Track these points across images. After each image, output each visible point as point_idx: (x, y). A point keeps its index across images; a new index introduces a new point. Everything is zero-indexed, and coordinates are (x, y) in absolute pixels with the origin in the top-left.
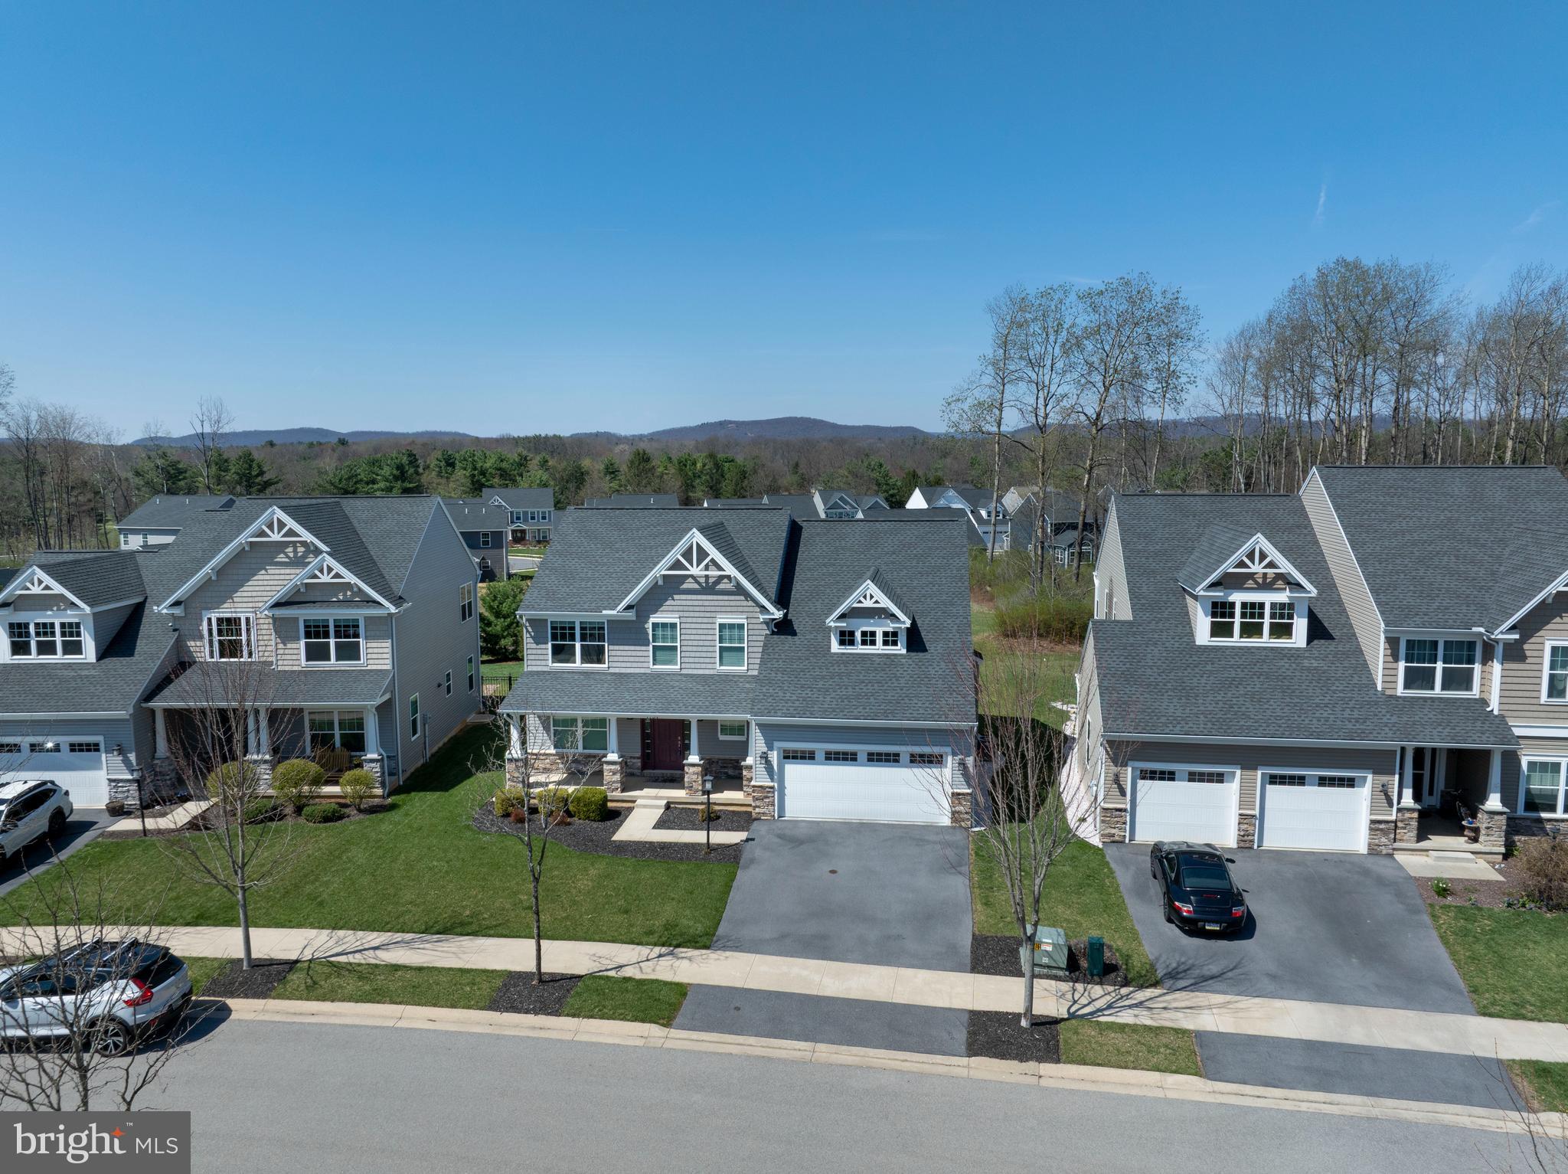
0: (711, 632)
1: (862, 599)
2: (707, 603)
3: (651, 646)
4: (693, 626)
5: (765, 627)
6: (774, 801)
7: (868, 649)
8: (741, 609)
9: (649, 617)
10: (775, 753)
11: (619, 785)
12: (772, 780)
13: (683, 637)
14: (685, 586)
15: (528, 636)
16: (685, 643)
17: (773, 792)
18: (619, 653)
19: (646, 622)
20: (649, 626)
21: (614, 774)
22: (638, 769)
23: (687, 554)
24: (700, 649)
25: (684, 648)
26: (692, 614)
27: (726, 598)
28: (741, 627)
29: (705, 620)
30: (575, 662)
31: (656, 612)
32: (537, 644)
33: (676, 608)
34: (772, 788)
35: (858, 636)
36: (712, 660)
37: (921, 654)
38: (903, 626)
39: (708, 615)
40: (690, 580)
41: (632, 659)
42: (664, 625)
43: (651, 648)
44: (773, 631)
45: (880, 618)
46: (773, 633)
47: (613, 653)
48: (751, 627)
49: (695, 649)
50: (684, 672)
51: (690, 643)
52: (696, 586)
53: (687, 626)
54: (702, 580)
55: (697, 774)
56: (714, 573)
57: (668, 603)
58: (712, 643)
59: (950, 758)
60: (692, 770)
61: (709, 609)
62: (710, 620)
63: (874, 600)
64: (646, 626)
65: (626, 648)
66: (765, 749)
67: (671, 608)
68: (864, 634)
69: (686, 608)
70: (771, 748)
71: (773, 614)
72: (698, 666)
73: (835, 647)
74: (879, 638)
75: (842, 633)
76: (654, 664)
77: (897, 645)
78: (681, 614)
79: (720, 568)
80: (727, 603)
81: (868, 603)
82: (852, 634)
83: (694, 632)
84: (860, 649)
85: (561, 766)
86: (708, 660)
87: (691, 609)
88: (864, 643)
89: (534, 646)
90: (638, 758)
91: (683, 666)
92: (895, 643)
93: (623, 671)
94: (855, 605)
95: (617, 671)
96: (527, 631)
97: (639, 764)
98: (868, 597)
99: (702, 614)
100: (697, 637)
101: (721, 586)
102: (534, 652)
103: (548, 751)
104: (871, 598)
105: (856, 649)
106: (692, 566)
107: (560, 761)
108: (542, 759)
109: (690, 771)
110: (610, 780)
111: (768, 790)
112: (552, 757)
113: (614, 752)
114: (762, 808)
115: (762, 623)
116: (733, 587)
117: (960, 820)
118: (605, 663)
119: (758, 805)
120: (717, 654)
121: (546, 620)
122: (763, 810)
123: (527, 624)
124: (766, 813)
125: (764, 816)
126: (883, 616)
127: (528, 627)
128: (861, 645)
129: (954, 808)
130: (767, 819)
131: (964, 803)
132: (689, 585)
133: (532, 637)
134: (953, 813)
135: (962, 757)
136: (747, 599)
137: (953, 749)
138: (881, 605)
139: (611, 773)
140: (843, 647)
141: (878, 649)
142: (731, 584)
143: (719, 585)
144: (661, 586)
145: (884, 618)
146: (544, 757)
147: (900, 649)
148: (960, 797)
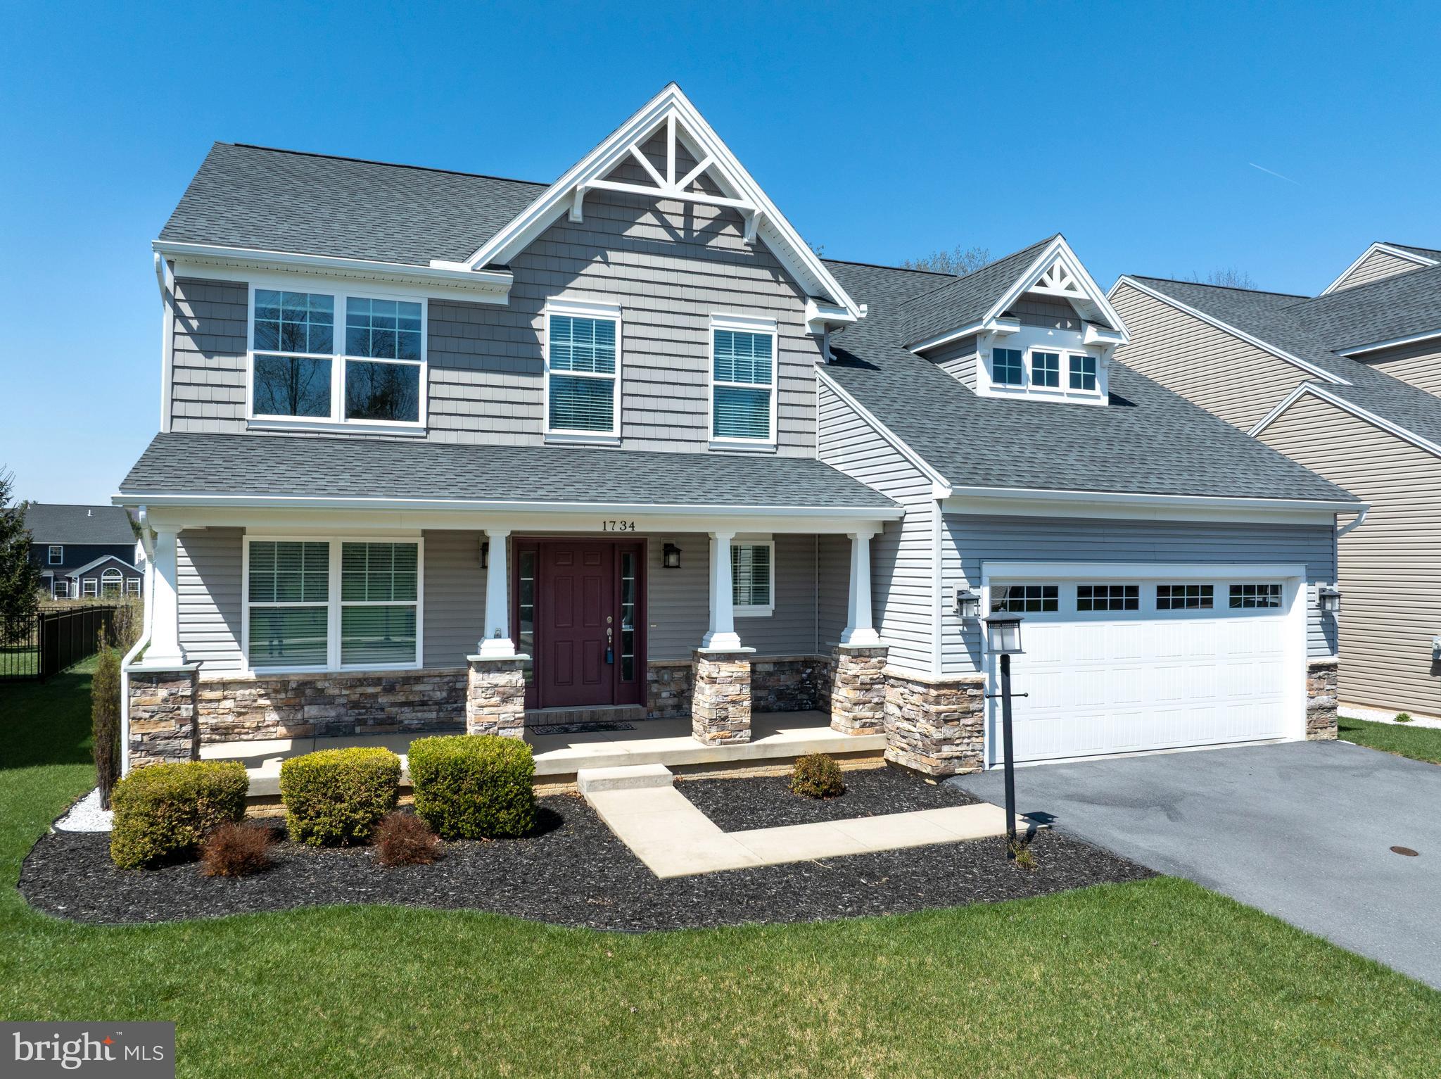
0: (696, 351)
1: (1046, 277)
2: (686, 280)
3: (547, 376)
4: (653, 333)
5: (813, 346)
6: (983, 723)
7: (1045, 394)
8: (762, 301)
9: (544, 301)
10: (986, 590)
11: (520, 732)
12: (978, 664)
13: (629, 359)
14: (635, 231)
15: (180, 329)
16: (632, 374)
17: (981, 698)
18: (457, 392)
19: (535, 315)
20: (542, 324)
21: (506, 699)
23: (654, 145)
24: (667, 390)
25: (629, 388)
26: (650, 304)
27: (730, 270)
28: (763, 342)
29: (684, 321)
30: (327, 414)
31: (560, 288)
32: (208, 354)
33: (612, 285)
34: (979, 685)
35: (1027, 359)
36: (696, 421)
39: (689, 308)
40: (648, 218)
41: (493, 409)
42: (583, 327)
43: (545, 382)
44: (831, 360)
45: (1064, 327)
46: (831, 362)
47: (442, 391)
48: (785, 344)
50: (630, 446)
51: (645, 375)
52: (662, 235)
53: (641, 331)
54: (678, 222)
56: (708, 205)
57: (593, 269)
58: (697, 378)
59: (1302, 587)
60: (726, 669)
61: (692, 294)
62: (694, 322)
63: (1066, 282)
64: (535, 323)
65: (481, 378)
66: (964, 585)
67: (600, 284)
68: (1037, 358)
69: (636, 288)
71: (843, 310)
72: (665, 433)
73: (984, 384)
74: (1064, 371)
75: (999, 355)
76: (553, 426)
77: (1093, 388)
78: (627, 300)
80: (732, 284)
81: (1055, 288)
82: (1016, 356)
83: (655, 348)
84: (1029, 392)
85: (272, 717)
86: (686, 420)
87: (648, 289)
88: (1038, 379)
89: (199, 360)
91: (629, 431)
92: (1090, 384)
93: (469, 440)
94: (1035, 290)
95: (451, 439)
96: (178, 316)
98: (1056, 273)
99: (676, 306)
100: (663, 361)
101: (719, 242)
102: (197, 377)
103: (229, 676)
104: (1063, 275)
105: (1024, 391)
106: (665, 176)
107: (268, 702)
108: (210, 701)
109: (724, 674)
110: (492, 719)
111: (971, 692)
112: (241, 691)
113: (498, 636)
114: (957, 745)
115: (808, 337)
116: (746, 245)
117: (1321, 725)
118: (416, 418)
119: (948, 736)
120: (710, 407)
121: (243, 287)
122: (959, 748)
123: (180, 295)
124: (966, 757)
125: (961, 766)
126: (1069, 325)
127: (180, 304)
128: (1034, 383)
129: (1312, 701)
130: (971, 773)
131: (1329, 687)
132: (646, 228)
133: (191, 333)
134: (1311, 710)
135: (1323, 585)
136: (781, 279)
137: (1308, 569)
138: (1079, 294)
139: (496, 699)
140: (999, 385)
141: (1061, 394)
142: (742, 237)
143: (717, 234)
144: (580, 220)
145: (1071, 329)
146: (217, 694)
147: (1098, 397)
148: (1321, 674)
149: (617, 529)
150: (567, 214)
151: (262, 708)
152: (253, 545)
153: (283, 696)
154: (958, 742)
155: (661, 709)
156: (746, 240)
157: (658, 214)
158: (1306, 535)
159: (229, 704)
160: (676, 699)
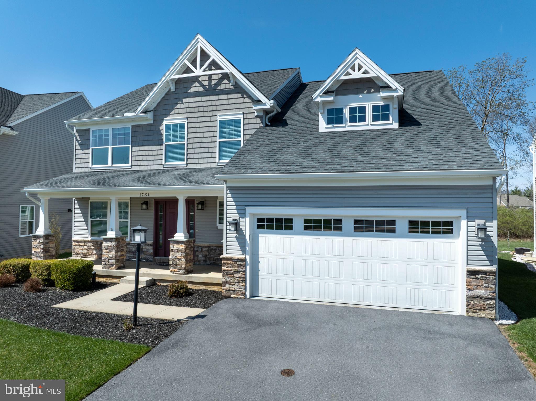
0: (213, 129)
1: (350, 70)
2: (209, 103)
3: (164, 145)
4: (198, 125)
5: (259, 120)
6: (245, 277)
7: (358, 127)
8: (238, 106)
9: (163, 120)
10: (248, 219)
11: (114, 261)
12: (244, 252)
13: (190, 136)
14: (192, 90)
15: (77, 144)
16: (191, 141)
17: (245, 266)
18: (139, 153)
19: (161, 125)
20: (163, 128)
21: (110, 251)
22: (150, 255)
24: (203, 145)
25: (190, 146)
26: (197, 115)
27: (225, 97)
28: (238, 122)
29: (208, 119)
30: (107, 164)
31: (168, 115)
32: (82, 149)
33: (184, 110)
34: (244, 261)
35: (346, 112)
36: (213, 155)
37: (415, 127)
38: (395, 94)
39: (210, 114)
40: (197, 84)
41: (149, 158)
42: (175, 127)
43: (163, 147)
44: (267, 124)
45: (369, 92)
46: (266, 126)
47: (135, 154)
48: (246, 121)
49: (198, 145)
50: (190, 166)
51: (195, 140)
52: (201, 89)
53: (193, 125)
54: (206, 83)
55: (181, 251)
56: (214, 72)
57: (178, 106)
58: (213, 139)
59: (464, 223)
61: (211, 108)
62: (212, 119)
63: (362, 70)
64: (161, 128)
65: (146, 148)
66: (236, 217)
67: (180, 111)
68: (352, 110)
69: (192, 110)
70: (242, 214)
71: (265, 104)
72: (201, 161)
73: (323, 126)
74: (369, 114)
75: (330, 112)
76: (166, 162)
77: (388, 120)
78: (189, 115)
79: (218, 67)
80: (226, 102)
81: (357, 75)
82: (340, 111)
83: (198, 130)
84: (348, 127)
85: (94, 252)
86: (209, 155)
87: (196, 110)
88: (353, 120)
89: (80, 152)
90: (151, 245)
91: (189, 161)
92: (386, 118)
93: (142, 168)
94: (343, 78)
95: (137, 168)
96: (77, 140)
97: (152, 251)
98: (357, 68)
99: (205, 114)
100: (201, 135)
101: (222, 87)
102: (80, 156)
103: (85, 239)
104: (360, 68)
105: (345, 127)
106: (196, 69)
107: (93, 247)
108: (82, 246)
109: (175, 248)
110: (107, 256)
111: (239, 263)
112: (88, 244)
113: (112, 230)
114: (233, 285)
115: (256, 117)
116: (231, 86)
117: (479, 308)
118: (128, 163)
119: (228, 280)
120: (217, 150)
121: (89, 130)
122: (233, 287)
123: (77, 135)
124: (236, 291)
125: (234, 294)
126: (373, 90)
127: (77, 137)
128: (350, 122)
129: (471, 292)
130: (237, 298)
131: (487, 285)
132: (196, 88)
133: (79, 145)
134: (469, 298)
135: (482, 222)
136: (245, 96)
137: (468, 212)
138: (371, 75)
139: (108, 250)
140: (331, 126)
141: (368, 125)
142: (230, 83)
143: (220, 84)
144: (174, 90)
145: (373, 92)
146: (83, 244)
147: (392, 124)
148: (479, 276)
149: (144, 196)
150: (170, 89)
151: (92, 249)
152: (91, 202)
153: (97, 246)
154: (232, 284)
155: (199, 261)
156: (231, 84)
157: (200, 82)
158: (467, 191)
159: (85, 247)
160: (204, 258)
